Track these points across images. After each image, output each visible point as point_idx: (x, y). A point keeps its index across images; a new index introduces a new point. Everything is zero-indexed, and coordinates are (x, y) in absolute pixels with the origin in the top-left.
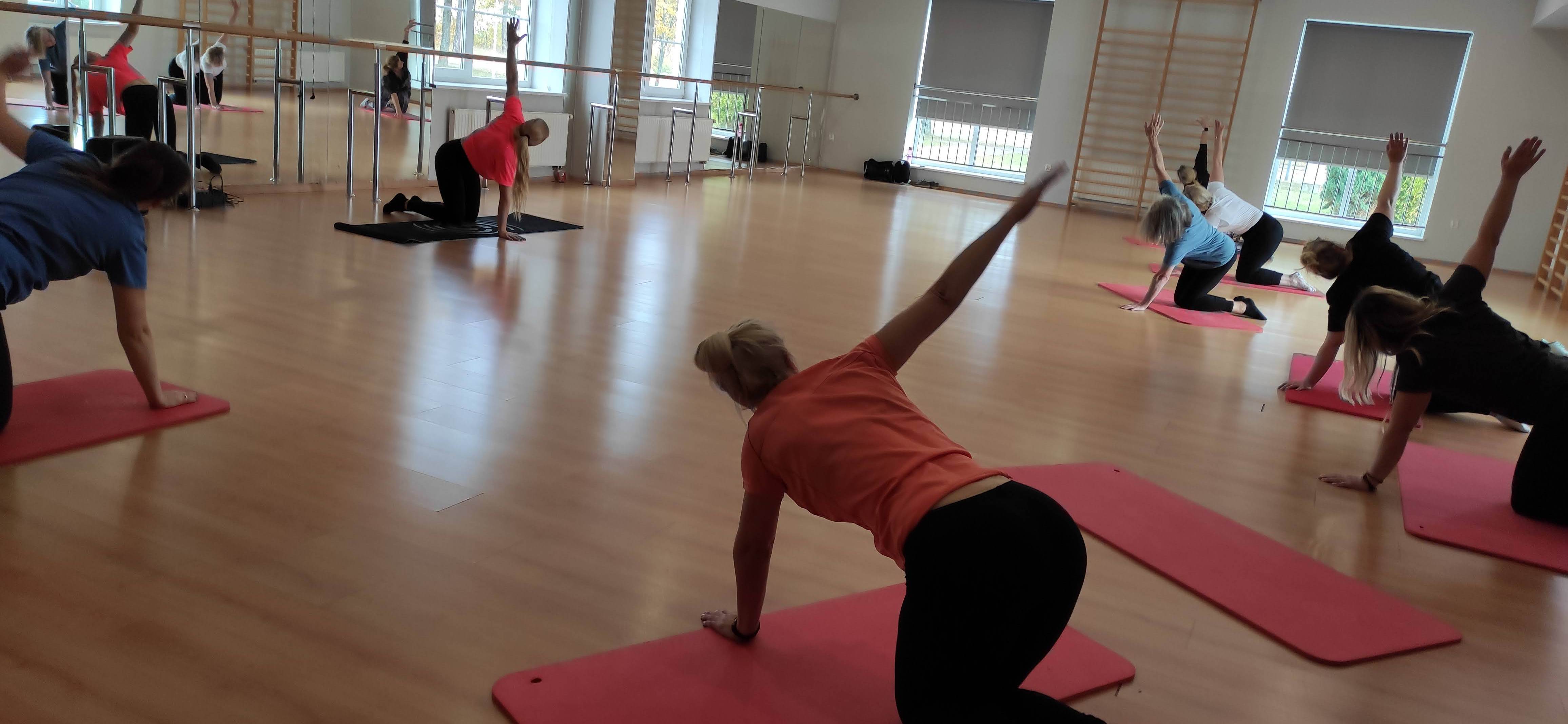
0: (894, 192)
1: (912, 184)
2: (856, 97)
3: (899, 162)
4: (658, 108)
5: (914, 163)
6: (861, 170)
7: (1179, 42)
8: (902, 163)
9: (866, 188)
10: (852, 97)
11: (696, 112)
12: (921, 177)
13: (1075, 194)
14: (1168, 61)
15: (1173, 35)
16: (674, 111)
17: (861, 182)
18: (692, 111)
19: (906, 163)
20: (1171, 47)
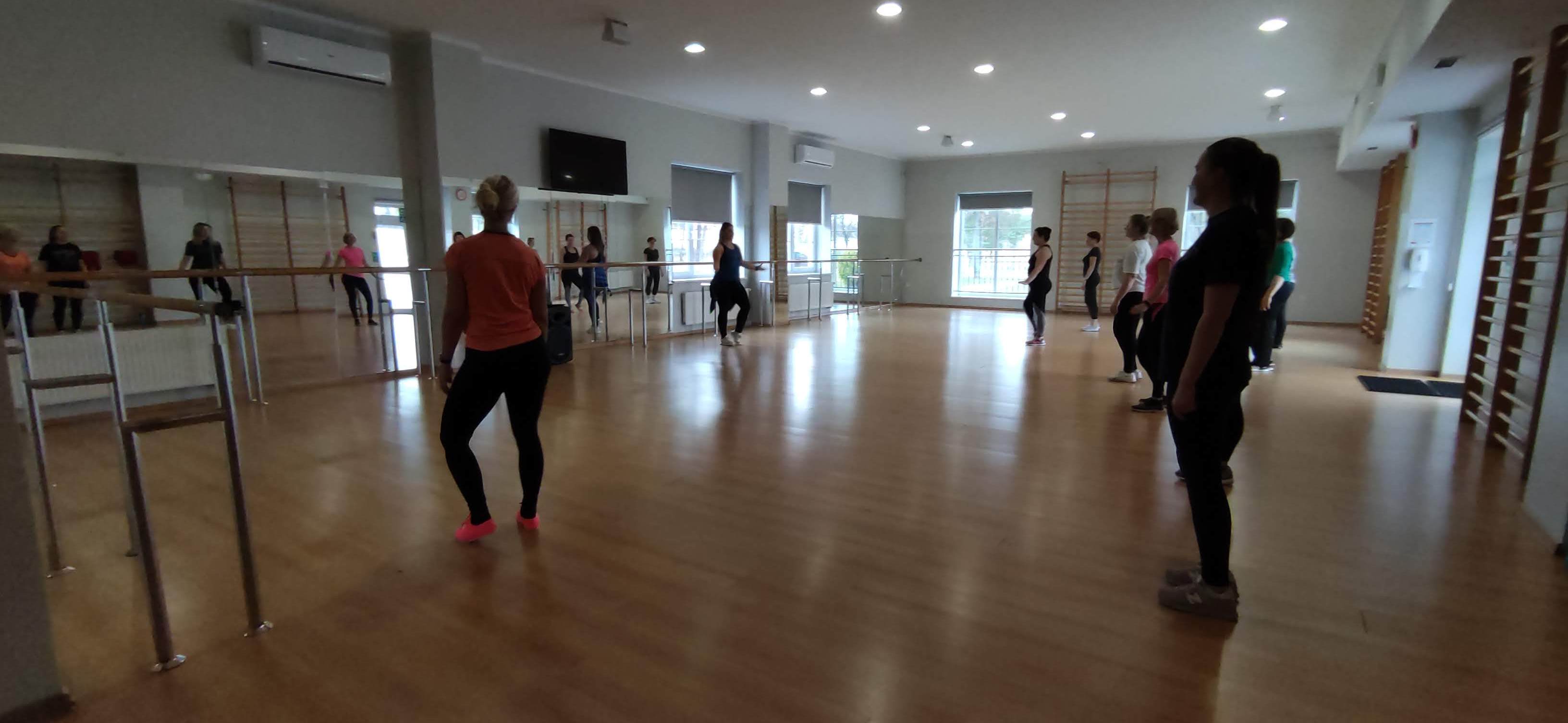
2: (920, 260)
4: (800, 279)
5: (958, 295)
7: (1110, 207)
8: (951, 296)
9: (933, 311)
10: (916, 260)
11: (822, 279)
12: (963, 303)
13: (1059, 304)
14: (1106, 218)
15: (1106, 203)
16: (810, 280)
18: (819, 279)
19: (954, 296)
20: (1106, 211)
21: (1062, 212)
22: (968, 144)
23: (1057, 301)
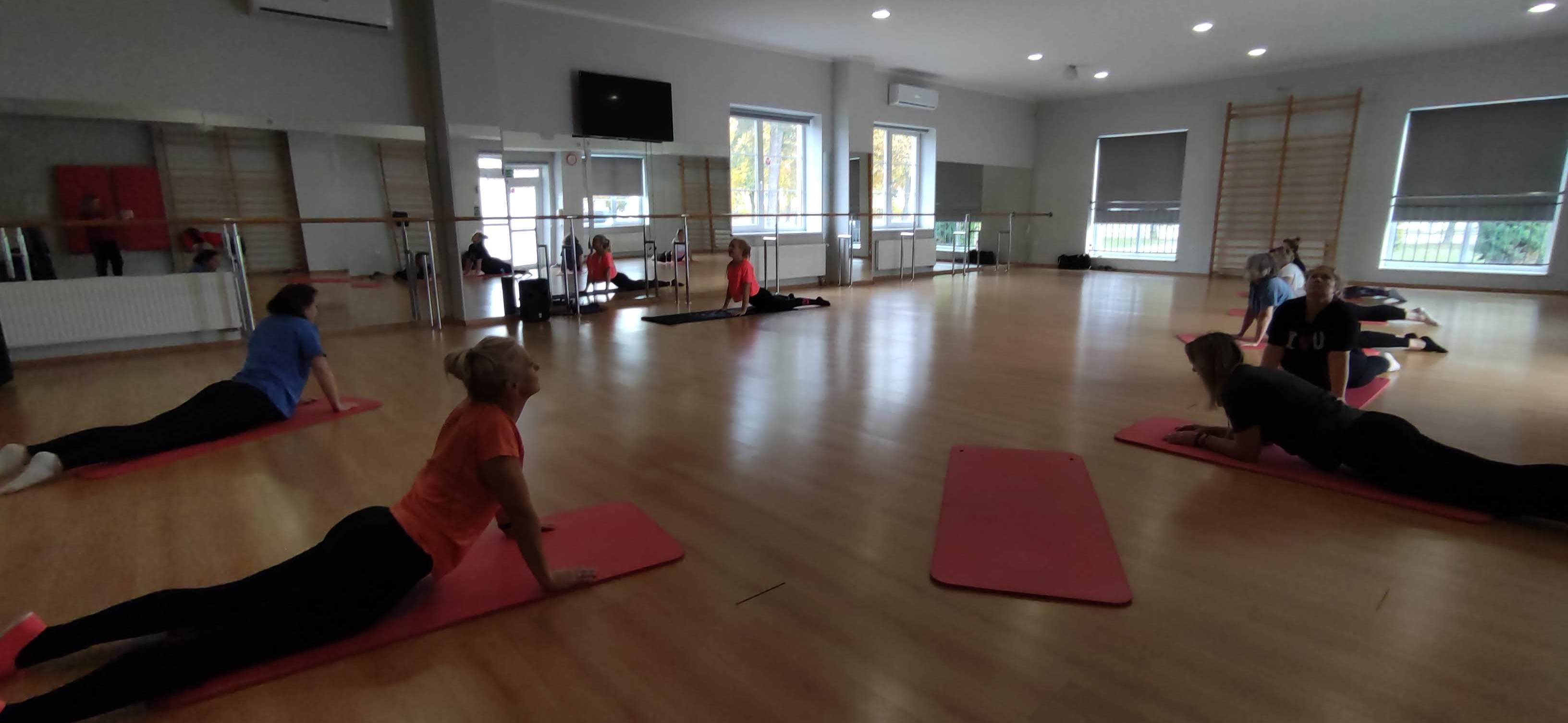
0: (1081, 276)
1: (1091, 269)
2: (1051, 215)
3: (1082, 255)
4: (889, 237)
5: (1092, 255)
6: (1055, 261)
7: (1290, 144)
8: (1084, 255)
9: (1060, 275)
10: (1046, 215)
11: (924, 235)
12: (1099, 264)
13: (1214, 266)
14: (1283, 159)
15: (1285, 140)
16: (903, 236)
17: (1056, 270)
18: (922, 235)
19: (1087, 256)
20: (1285, 150)
21: (1225, 153)
22: (1102, 75)
23: (1212, 264)
